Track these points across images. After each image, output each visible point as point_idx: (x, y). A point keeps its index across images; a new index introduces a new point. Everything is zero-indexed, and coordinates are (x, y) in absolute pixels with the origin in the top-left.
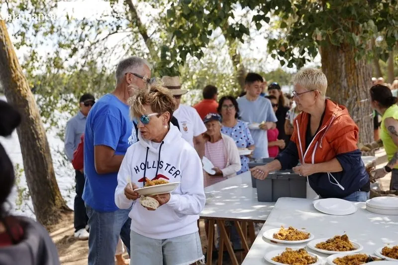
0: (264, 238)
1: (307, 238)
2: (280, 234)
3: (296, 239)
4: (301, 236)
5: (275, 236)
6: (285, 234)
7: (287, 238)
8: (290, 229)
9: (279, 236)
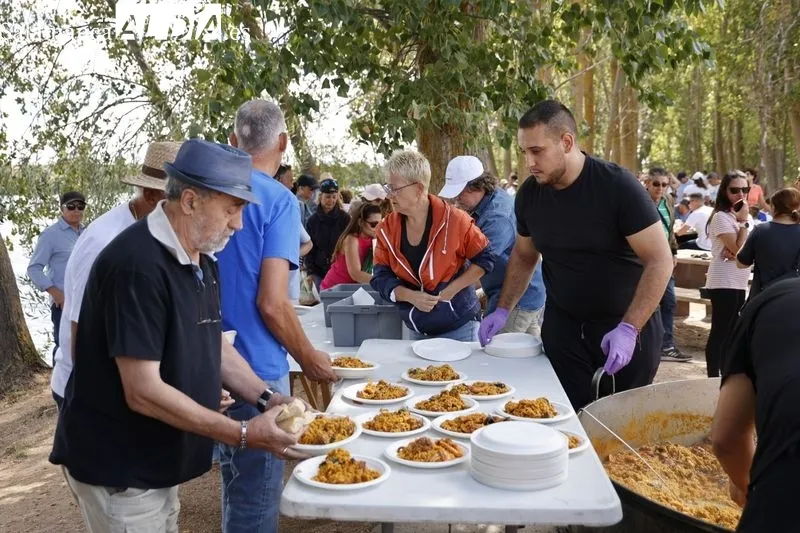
0: (344, 399)
1: (404, 395)
2: (367, 391)
3: (389, 397)
4: (396, 393)
5: (359, 395)
6: (373, 391)
7: (376, 397)
8: (380, 383)
9: (365, 394)
